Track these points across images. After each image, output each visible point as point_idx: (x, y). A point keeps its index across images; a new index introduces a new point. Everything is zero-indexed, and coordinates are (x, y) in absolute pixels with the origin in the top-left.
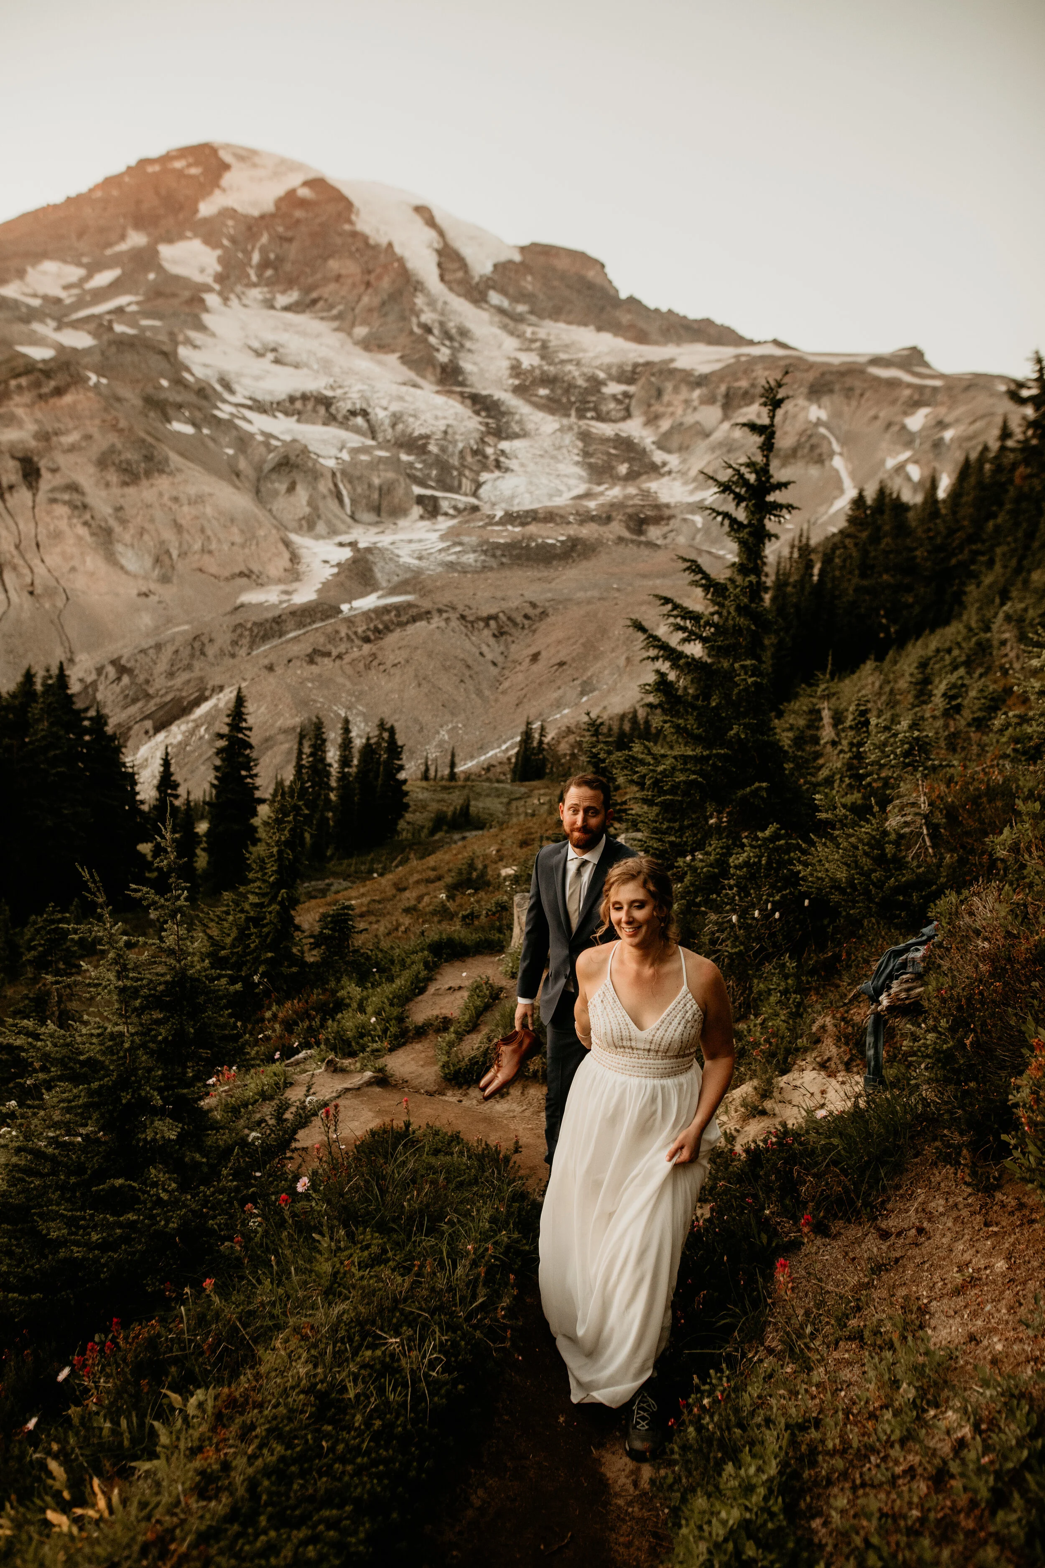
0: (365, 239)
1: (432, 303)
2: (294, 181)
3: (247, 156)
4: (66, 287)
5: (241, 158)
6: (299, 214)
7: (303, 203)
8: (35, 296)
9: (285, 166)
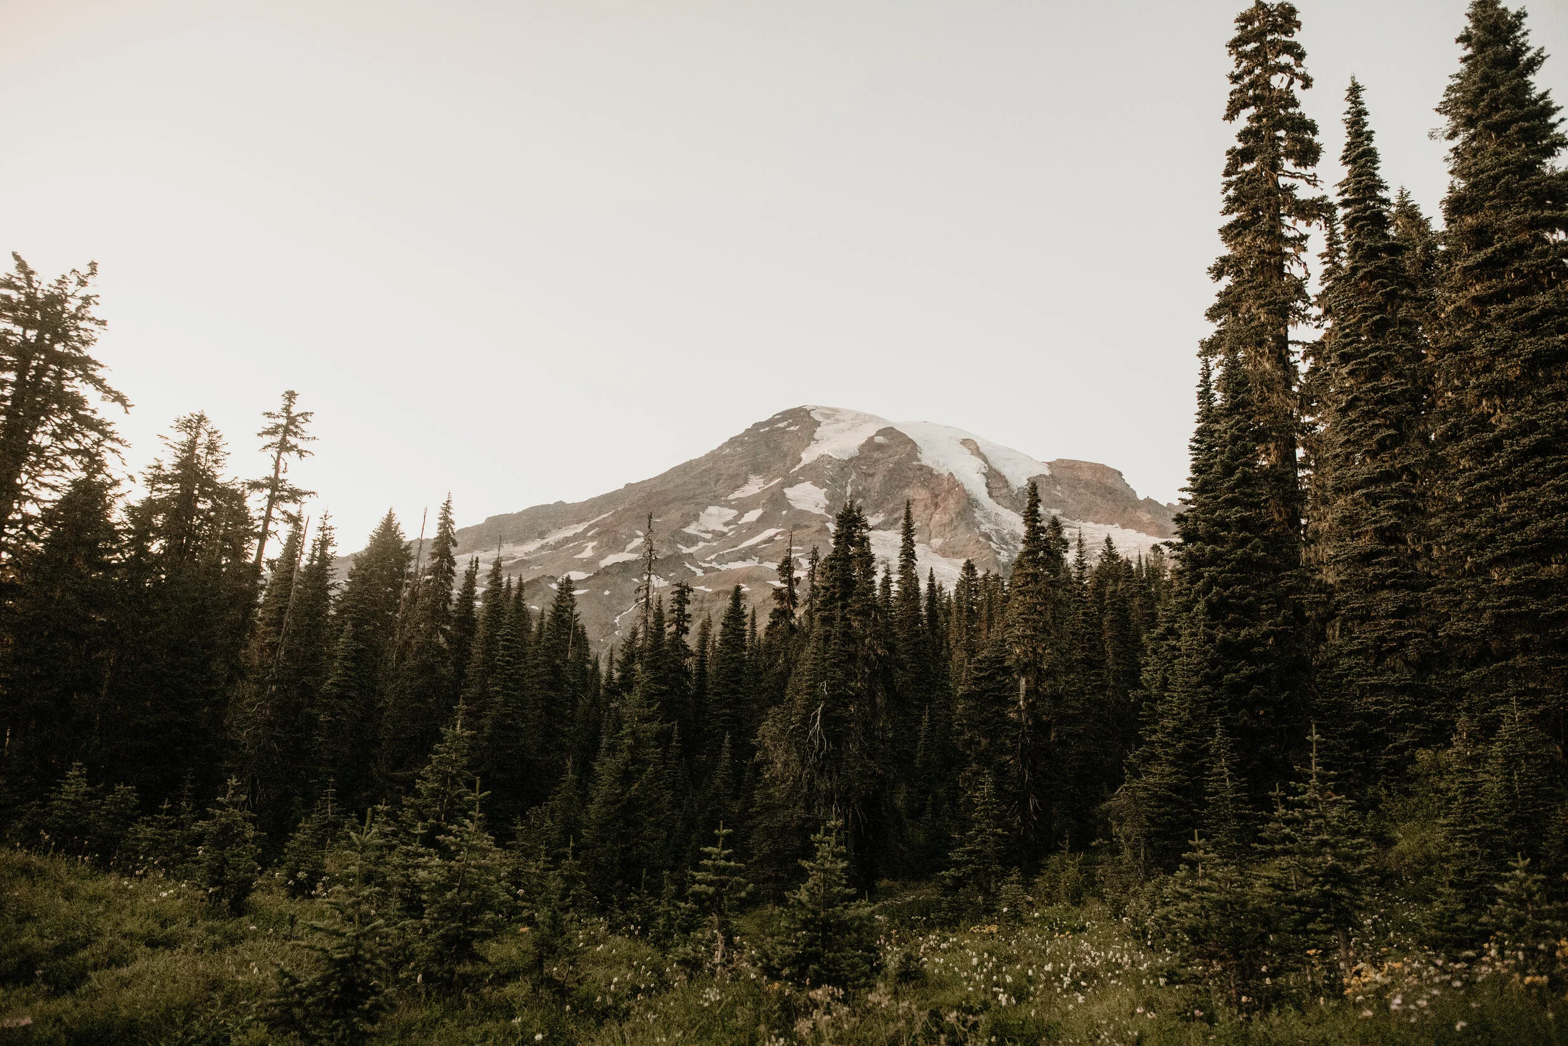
0: (930, 471)
1: (987, 516)
2: (870, 430)
3: (832, 414)
4: (726, 524)
5: (827, 417)
6: (876, 455)
7: (880, 447)
8: (707, 532)
9: (861, 419)
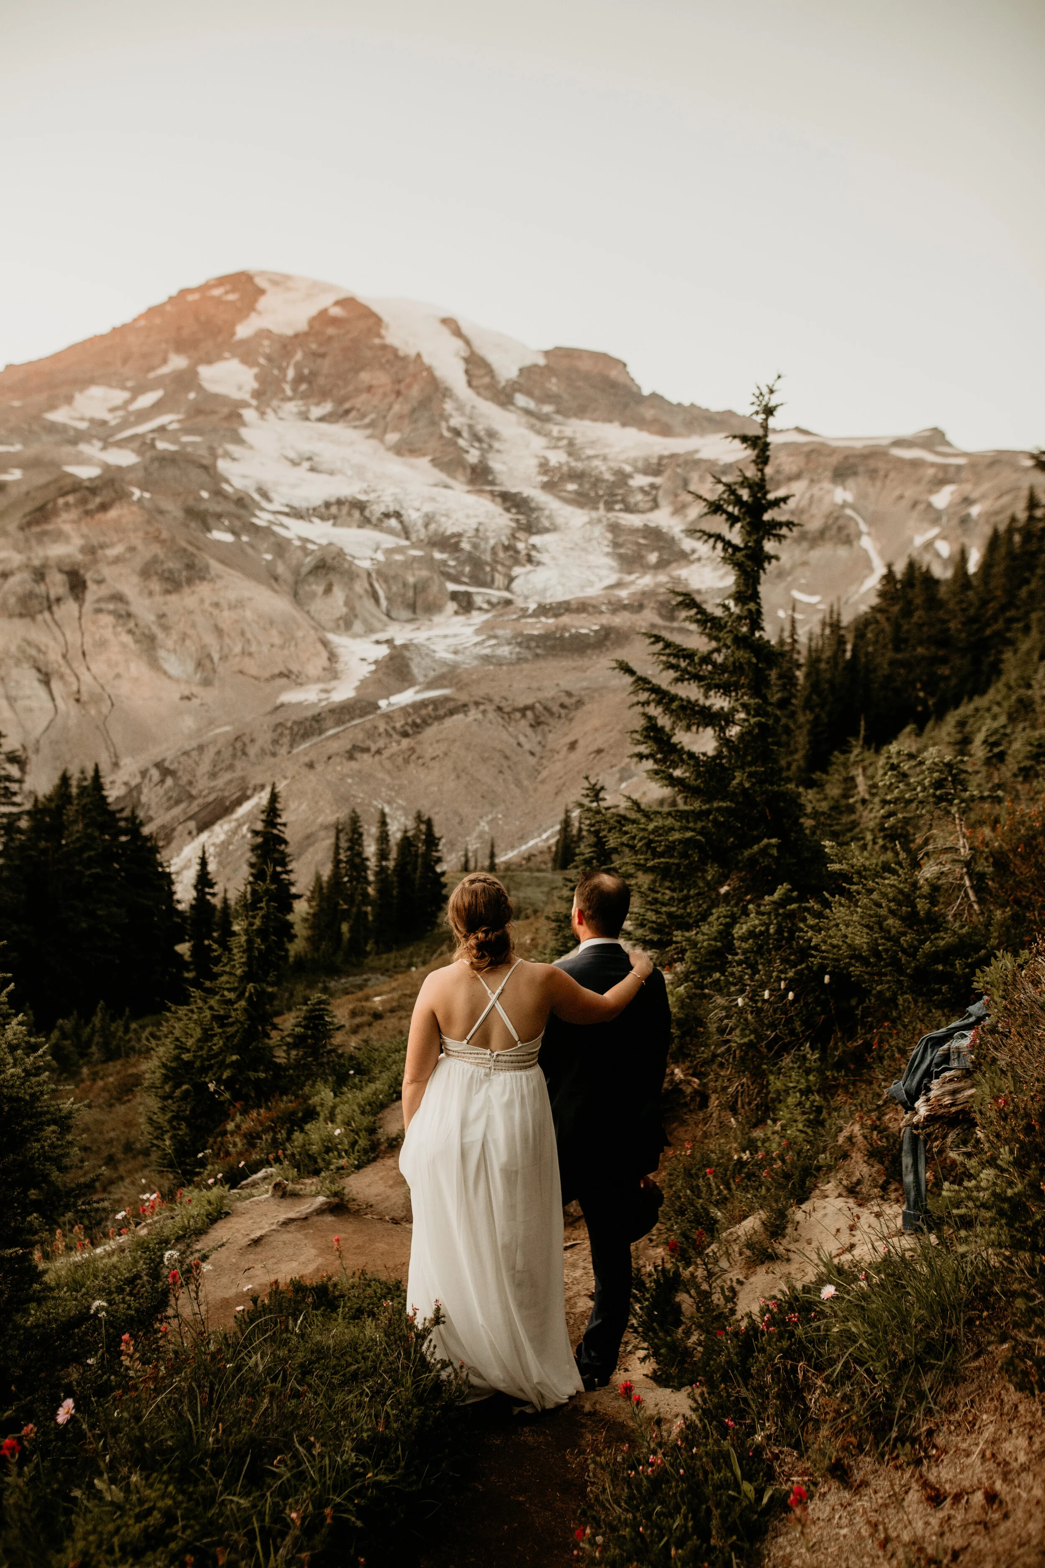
0: (395, 351)
1: (460, 408)
2: (326, 301)
3: (281, 281)
4: (112, 410)
5: (275, 283)
6: (331, 331)
7: (335, 321)
8: (82, 419)
9: (317, 287)
